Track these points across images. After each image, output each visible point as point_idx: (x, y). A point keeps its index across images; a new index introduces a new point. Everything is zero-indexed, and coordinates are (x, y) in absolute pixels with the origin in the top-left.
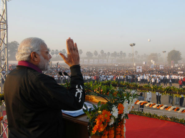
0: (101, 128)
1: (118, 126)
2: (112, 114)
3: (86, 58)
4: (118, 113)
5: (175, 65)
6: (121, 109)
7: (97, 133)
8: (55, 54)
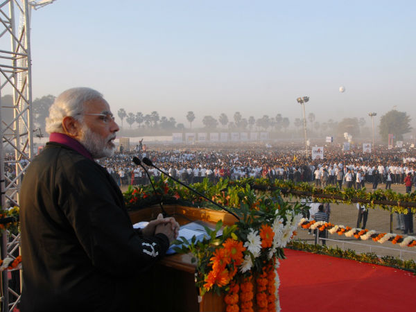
0: (223, 279)
1: (262, 273)
2: (247, 248)
3: (201, 130)
4: (261, 245)
5: (397, 142)
6: (267, 237)
7: (215, 288)
8: (135, 122)
